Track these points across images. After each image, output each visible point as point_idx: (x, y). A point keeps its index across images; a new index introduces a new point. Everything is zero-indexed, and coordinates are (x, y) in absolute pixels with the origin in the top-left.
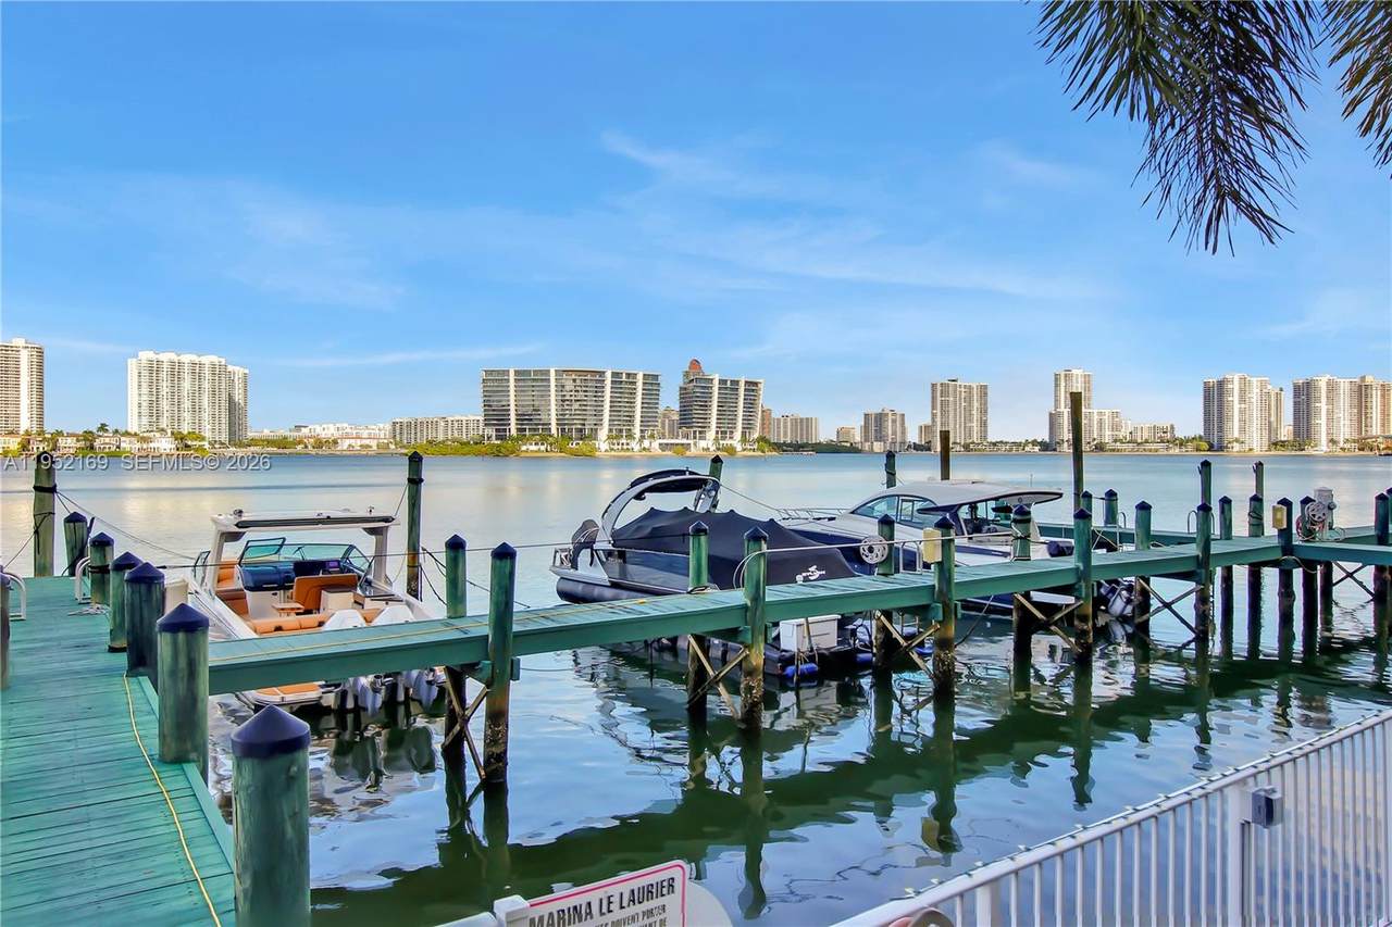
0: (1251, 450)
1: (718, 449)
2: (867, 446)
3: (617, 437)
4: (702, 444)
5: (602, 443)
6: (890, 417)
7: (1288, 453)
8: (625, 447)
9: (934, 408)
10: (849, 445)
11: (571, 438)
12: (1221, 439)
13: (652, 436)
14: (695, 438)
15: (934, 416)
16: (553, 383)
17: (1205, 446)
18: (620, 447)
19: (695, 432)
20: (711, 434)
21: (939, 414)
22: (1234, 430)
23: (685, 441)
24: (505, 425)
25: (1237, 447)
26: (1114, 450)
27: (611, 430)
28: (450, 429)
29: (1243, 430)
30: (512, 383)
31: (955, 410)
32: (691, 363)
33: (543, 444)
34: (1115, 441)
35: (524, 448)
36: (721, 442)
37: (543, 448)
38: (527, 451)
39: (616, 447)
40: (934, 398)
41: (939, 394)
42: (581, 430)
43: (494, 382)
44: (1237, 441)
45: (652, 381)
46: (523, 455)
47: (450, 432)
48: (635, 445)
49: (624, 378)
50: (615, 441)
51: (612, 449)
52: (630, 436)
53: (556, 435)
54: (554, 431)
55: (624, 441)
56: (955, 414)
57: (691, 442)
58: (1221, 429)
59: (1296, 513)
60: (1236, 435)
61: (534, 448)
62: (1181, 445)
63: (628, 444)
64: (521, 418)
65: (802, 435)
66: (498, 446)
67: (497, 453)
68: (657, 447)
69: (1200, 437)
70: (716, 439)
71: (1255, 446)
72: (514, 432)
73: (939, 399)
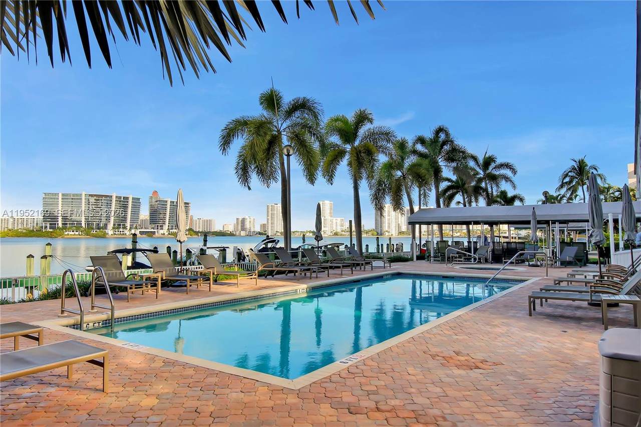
0: (392, 235)
1: (169, 234)
2: (238, 233)
3: (117, 228)
4: (161, 232)
5: (110, 231)
6: (248, 220)
7: (405, 236)
8: (122, 233)
9: (268, 216)
10: (229, 232)
11: (93, 229)
12: (381, 230)
13: (136, 228)
14: (157, 229)
15: (268, 219)
16: (83, 201)
17: (376, 233)
18: (119, 233)
19: (158, 226)
20: (166, 227)
21: (270, 219)
22: (386, 228)
23: (152, 230)
24: (55, 221)
25: (387, 234)
26: (341, 235)
27: (114, 225)
28: (16, 224)
29: (389, 227)
30: (60, 200)
31: (277, 217)
32: (153, 193)
33: (77, 231)
34: (342, 231)
35: (66, 233)
36: (171, 231)
37: (77, 233)
38: (68, 234)
39: (117, 233)
40: (268, 212)
41: (270, 209)
42: (98, 224)
43: (50, 199)
44: (387, 231)
45: (136, 201)
46: (66, 237)
47: (16, 225)
48: (127, 232)
49: (122, 199)
50: (116, 230)
51: (115, 234)
52: (125, 228)
53: (84, 227)
54: (83, 225)
55: (121, 230)
56: (277, 219)
57: (156, 231)
58: (381, 227)
59: (395, 247)
60: (387, 229)
61: (73, 233)
62: (367, 233)
63: (123, 232)
64: (65, 218)
65: (207, 227)
66: (51, 232)
67: (51, 235)
68: (138, 233)
69: (374, 230)
70: (168, 229)
71: (393, 234)
72: (60, 225)
73: (270, 212)
